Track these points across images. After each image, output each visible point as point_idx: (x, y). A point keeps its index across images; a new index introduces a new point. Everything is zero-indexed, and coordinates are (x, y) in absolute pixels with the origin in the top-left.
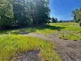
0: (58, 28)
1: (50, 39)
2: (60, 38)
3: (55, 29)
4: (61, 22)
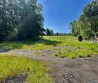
1: (43, 58)
2: (56, 55)
3: (50, 44)
4: (58, 34)
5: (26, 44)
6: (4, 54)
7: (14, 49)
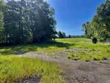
0: (66, 46)
1: (56, 60)
2: (69, 58)
3: (62, 47)
4: (70, 37)
5: (40, 46)
6: (20, 56)
7: (29, 51)
